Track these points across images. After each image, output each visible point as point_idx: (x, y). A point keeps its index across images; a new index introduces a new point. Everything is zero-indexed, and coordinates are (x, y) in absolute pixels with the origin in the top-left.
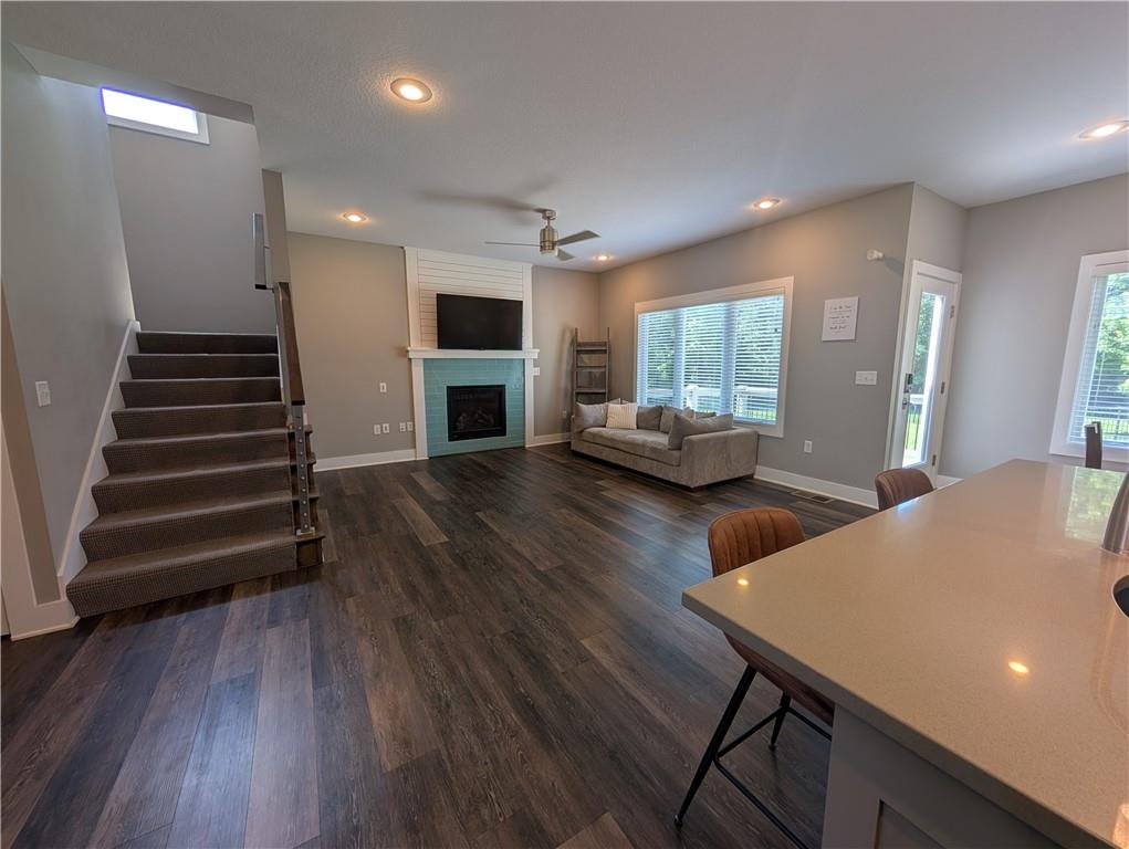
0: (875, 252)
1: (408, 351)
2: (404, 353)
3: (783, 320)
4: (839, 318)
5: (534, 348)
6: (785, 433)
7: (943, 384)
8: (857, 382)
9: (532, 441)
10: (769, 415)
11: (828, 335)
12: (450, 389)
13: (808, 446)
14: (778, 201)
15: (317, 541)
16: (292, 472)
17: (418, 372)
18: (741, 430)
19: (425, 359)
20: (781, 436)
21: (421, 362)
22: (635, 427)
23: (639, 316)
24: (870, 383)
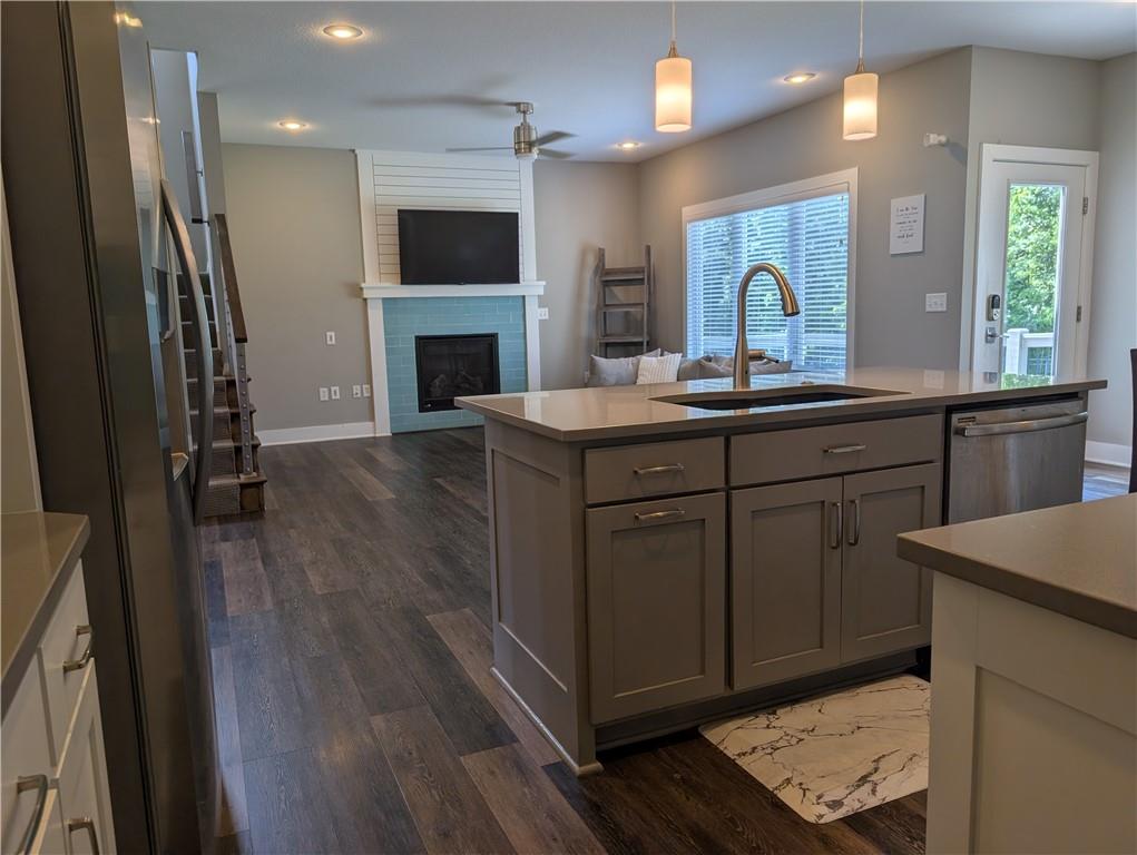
0: (932, 136)
1: (361, 289)
2: (356, 291)
3: (849, 227)
4: (906, 230)
5: (538, 280)
7: (1079, 308)
8: (928, 309)
11: (897, 246)
12: (419, 339)
14: (813, 75)
15: (259, 485)
16: (232, 421)
17: (376, 316)
19: (384, 299)
21: (380, 301)
23: (689, 226)
24: (940, 309)
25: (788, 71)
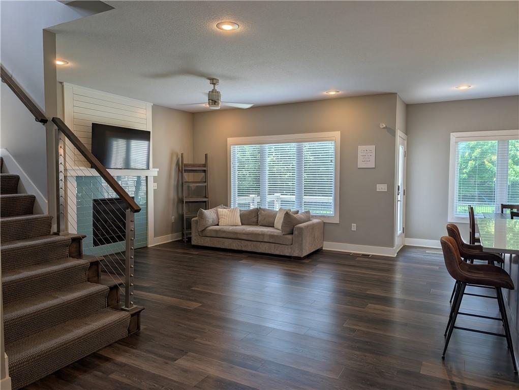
3: (335, 155)
4: (366, 156)
5: (154, 168)
6: (340, 221)
7: (404, 190)
8: (378, 190)
9: (153, 241)
10: (330, 212)
11: (361, 165)
12: (95, 201)
13: (354, 227)
14: (338, 92)
18: (315, 221)
19: (77, 177)
20: (338, 222)
21: (75, 179)
22: (240, 224)
23: (232, 147)
24: (384, 190)
25: (329, 90)
